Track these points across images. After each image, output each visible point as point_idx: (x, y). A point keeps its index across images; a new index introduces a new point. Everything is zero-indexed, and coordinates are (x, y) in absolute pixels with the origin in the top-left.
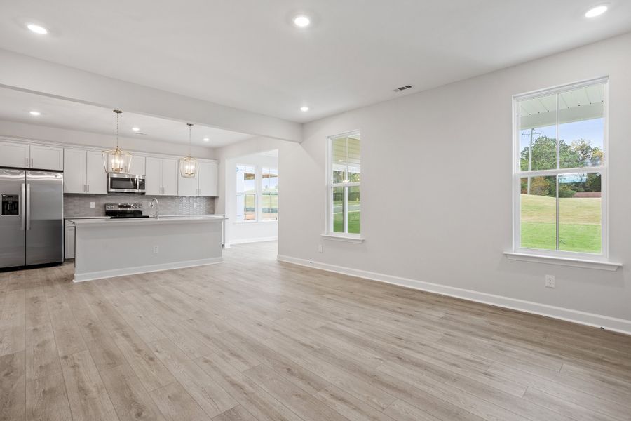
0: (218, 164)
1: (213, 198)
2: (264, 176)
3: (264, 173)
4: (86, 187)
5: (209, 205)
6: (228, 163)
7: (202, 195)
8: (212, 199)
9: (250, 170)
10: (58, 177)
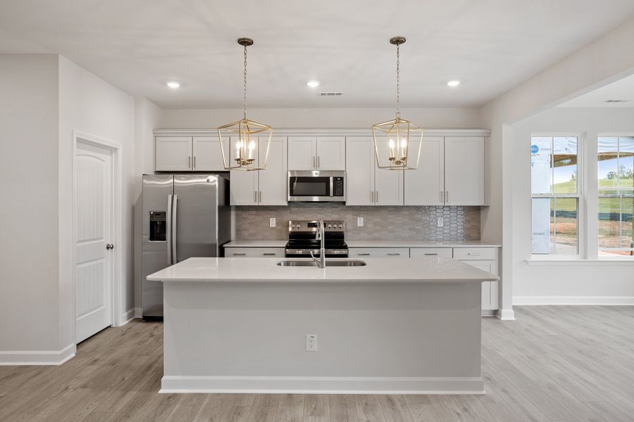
0: (487, 136)
1: (477, 209)
2: (604, 157)
3: (601, 150)
4: (258, 195)
5: (469, 222)
6: (507, 133)
7: (453, 202)
8: (475, 212)
9: (565, 145)
10: (211, 181)
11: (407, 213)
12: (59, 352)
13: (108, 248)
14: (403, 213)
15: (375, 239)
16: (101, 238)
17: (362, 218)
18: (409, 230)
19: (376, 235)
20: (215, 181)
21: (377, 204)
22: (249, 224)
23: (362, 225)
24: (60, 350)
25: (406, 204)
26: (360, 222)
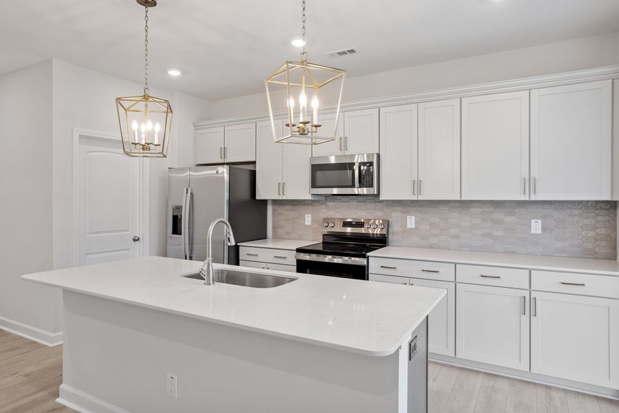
1: (610, 206)
10: (220, 172)
11: (479, 210)
12: (52, 335)
13: (134, 240)
14: (474, 210)
15: (431, 247)
16: (127, 230)
17: (413, 217)
18: (481, 235)
19: (432, 241)
20: (223, 172)
21: (421, 198)
22: (286, 220)
23: (413, 226)
24: (54, 333)
25: (463, 199)
26: (411, 222)
